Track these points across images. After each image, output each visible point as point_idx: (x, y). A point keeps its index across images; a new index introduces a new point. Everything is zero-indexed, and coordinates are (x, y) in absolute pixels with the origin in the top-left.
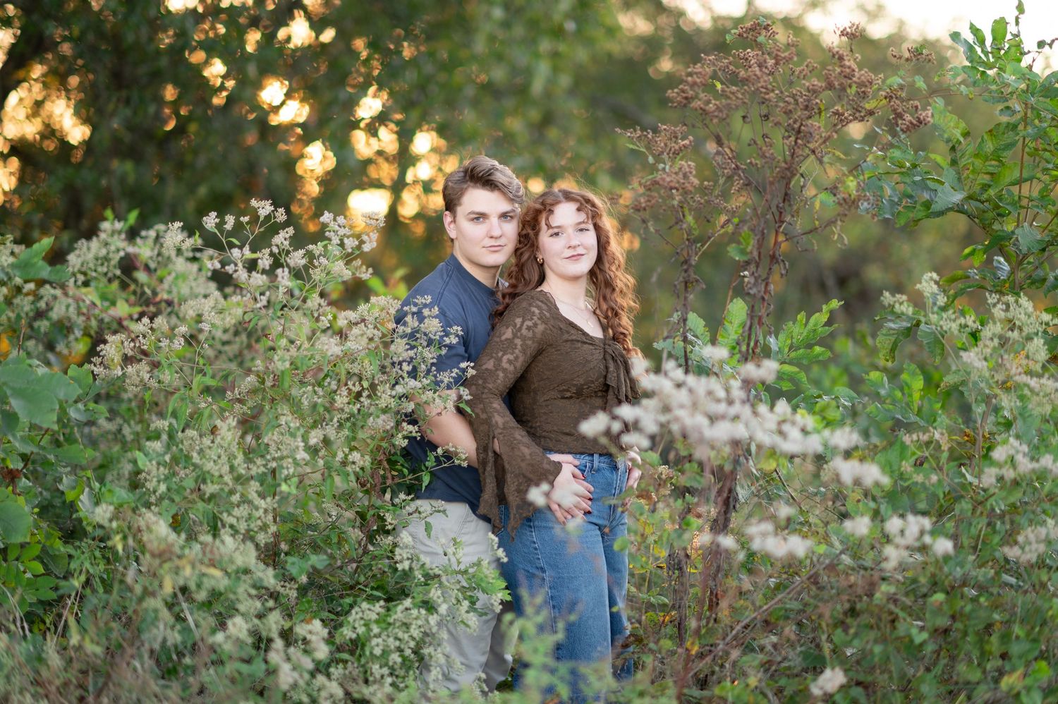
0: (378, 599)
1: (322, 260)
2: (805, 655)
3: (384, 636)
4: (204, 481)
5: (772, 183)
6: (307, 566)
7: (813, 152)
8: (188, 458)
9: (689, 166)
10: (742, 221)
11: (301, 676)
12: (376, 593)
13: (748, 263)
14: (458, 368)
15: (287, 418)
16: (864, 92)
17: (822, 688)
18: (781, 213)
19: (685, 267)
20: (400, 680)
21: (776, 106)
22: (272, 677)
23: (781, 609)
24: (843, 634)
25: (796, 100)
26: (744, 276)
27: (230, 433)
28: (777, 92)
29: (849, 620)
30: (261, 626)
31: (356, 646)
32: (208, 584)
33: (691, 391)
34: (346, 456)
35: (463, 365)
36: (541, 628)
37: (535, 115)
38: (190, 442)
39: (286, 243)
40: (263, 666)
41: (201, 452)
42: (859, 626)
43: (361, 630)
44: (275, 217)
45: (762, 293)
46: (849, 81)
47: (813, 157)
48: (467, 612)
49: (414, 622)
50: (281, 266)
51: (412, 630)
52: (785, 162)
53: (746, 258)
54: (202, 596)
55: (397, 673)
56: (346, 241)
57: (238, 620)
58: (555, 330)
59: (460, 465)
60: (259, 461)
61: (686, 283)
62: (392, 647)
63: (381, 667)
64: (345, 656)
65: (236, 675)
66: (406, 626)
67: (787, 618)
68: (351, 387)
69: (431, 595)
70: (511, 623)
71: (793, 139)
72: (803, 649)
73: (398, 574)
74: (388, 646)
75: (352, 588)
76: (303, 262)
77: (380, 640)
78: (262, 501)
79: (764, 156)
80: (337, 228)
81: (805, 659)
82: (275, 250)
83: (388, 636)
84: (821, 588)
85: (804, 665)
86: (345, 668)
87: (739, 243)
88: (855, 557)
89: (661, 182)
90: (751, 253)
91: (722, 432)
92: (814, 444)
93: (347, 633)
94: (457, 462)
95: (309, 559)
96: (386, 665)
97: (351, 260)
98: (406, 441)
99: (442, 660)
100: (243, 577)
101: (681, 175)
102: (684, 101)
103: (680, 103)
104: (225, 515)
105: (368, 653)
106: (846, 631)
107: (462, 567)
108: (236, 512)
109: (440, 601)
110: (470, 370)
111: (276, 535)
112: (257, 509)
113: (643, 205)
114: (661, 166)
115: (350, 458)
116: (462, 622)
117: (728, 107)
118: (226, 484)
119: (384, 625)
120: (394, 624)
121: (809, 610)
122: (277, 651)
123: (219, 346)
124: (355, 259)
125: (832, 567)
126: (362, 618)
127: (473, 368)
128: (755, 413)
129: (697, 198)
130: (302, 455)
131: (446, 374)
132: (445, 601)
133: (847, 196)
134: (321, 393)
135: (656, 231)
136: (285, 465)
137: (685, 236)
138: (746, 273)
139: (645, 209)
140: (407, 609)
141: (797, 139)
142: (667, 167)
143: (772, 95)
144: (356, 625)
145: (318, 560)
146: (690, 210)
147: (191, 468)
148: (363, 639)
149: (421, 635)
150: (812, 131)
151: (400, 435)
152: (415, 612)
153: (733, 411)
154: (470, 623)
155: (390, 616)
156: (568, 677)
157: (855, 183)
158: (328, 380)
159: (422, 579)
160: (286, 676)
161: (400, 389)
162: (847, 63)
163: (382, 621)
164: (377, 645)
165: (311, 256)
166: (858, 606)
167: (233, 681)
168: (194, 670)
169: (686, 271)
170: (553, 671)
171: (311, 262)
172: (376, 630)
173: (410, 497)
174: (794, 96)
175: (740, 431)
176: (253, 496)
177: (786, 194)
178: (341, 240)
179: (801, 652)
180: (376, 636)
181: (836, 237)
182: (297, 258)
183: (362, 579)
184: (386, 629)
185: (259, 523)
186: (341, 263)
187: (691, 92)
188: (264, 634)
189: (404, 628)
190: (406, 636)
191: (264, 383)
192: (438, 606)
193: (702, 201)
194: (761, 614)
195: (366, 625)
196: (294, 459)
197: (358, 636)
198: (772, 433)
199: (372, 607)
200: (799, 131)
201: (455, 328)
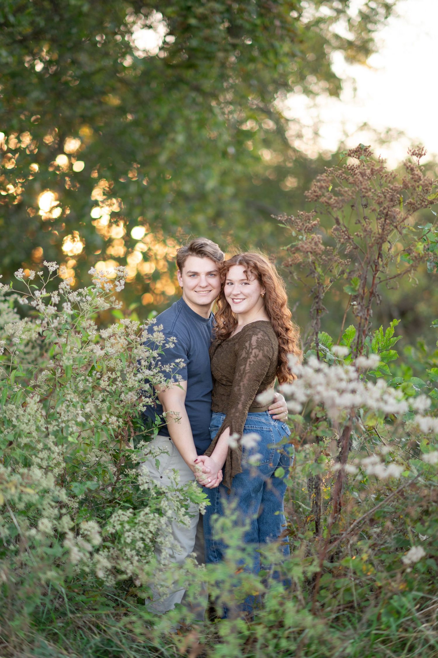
0: (128, 508)
1: (88, 298)
2: (398, 540)
3: (132, 531)
4: (20, 436)
5: (371, 247)
6: (84, 488)
7: (396, 227)
8: (10, 421)
9: (318, 238)
11: (84, 554)
12: (127, 505)
13: (356, 297)
14: (175, 363)
15: (71, 396)
16: (427, 190)
17: (410, 559)
18: (376, 266)
19: (317, 300)
20: (143, 558)
21: (373, 199)
22: (66, 556)
23: (381, 512)
24: (421, 526)
25: (385, 196)
26: (354, 305)
27: (36, 406)
28: (373, 190)
29: (424, 518)
30: (58, 525)
31: (115, 538)
32: (25, 498)
33: (326, 375)
34: (108, 419)
35: (177, 361)
36: (236, 523)
37: (211, 212)
38: (11, 412)
39: (69, 287)
40: (60, 550)
41: (17, 417)
42: (431, 521)
43: (118, 527)
44: (59, 272)
45: (365, 315)
46: (417, 184)
47: (395, 230)
48: (184, 515)
49: (151, 522)
50: (65, 301)
51: (150, 527)
52: (379, 234)
53: (355, 294)
54: (21, 506)
55: (141, 554)
56: (105, 286)
57: (45, 521)
60: (54, 423)
61: (317, 310)
62: (138, 538)
63: (131, 551)
64: (108, 544)
65: (44, 555)
66: (146, 524)
67: (384, 517)
68: (110, 375)
69: (162, 505)
70: (216, 520)
71: (383, 219)
72: (396, 536)
73: (139, 492)
74: (135, 537)
75: (110, 502)
76: (77, 299)
77: (130, 534)
78: (56, 448)
79: (365, 231)
80: (99, 277)
81: (397, 542)
82: (61, 291)
83: (135, 531)
84: (406, 498)
85: (397, 546)
86: (109, 552)
87: (351, 284)
88: (427, 479)
89: (301, 248)
90: (358, 290)
91: (347, 400)
93: (110, 529)
95: (86, 484)
96: (135, 549)
97: (109, 297)
98: (145, 408)
100: (47, 495)
101: (313, 244)
102: (316, 198)
103: (312, 199)
104: (34, 457)
105: (122, 542)
106: (423, 524)
107: (179, 487)
108: (41, 455)
109: (167, 508)
111: (65, 469)
112: (53, 453)
113: (290, 263)
114: (300, 237)
115: (110, 420)
116: (181, 521)
117: (343, 201)
118: (34, 437)
119: (132, 524)
120: (139, 523)
121: (399, 512)
122: (69, 539)
123: (23, 356)
124: (111, 296)
125: (413, 485)
126: (119, 520)
128: (366, 389)
129: (324, 257)
130: (81, 419)
131: (167, 366)
132: (170, 509)
133: (416, 255)
134: (91, 380)
135: (299, 279)
136: (70, 425)
137: (317, 281)
138: (355, 303)
139: (291, 265)
140: (146, 514)
141: (385, 219)
142: (304, 238)
143: (370, 193)
144: (115, 525)
145: (91, 485)
146: (319, 264)
147: (11, 428)
148: (119, 533)
149: (155, 530)
150: (395, 214)
151: (141, 404)
152: (151, 516)
153: (352, 386)
154: (186, 522)
155: (136, 518)
156: (253, 554)
157: (422, 246)
159: (155, 495)
160: (76, 555)
161: (140, 376)
162: (416, 172)
163: (132, 522)
164: (128, 537)
165: (81, 295)
166: (430, 509)
167: (42, 559)
168: (17, 553)
169: (317, 303)
170: (243, 550)
171: (81, 299)
172: (127, 527)
174: (383, 193)
175: (357, 399)
176: (51, 445)
177: (379, 254)
179: (394, 538)
180: (127, 531)
181: (411, 280)
182: (74, 296)
183: (117, 496)
184: (134, 526)
185: (55, 461)
186: (102, 299)
187: (320, 192)
188: (60, 530)
189: (145, 526)
190: (146, 531)
191: (55, 375)
192: (166, 512)
193: (326, 259)
194: (368, 515)
195: (121, 524)
196: (76, 421)
197: (116, 532)
198: (377, 400)
199: (125, 513)
200: (387, 215)
201: (172, 338)
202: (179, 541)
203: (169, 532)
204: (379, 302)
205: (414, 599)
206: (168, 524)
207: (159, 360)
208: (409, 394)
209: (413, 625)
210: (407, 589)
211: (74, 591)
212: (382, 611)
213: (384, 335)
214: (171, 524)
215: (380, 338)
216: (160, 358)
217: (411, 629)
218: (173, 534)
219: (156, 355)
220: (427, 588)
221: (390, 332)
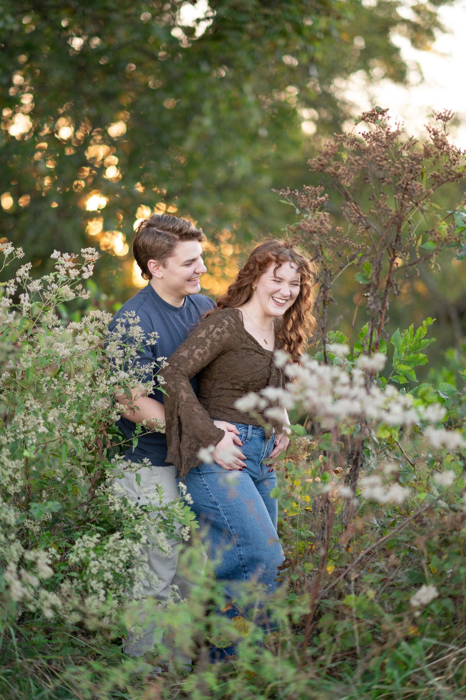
1: (54, 286)
2: (411, 575)
3: (99, 560)
6: (44, 509)
7: (416, 203)
9: (324, 215)
10: (365, 256)
13: (369, 286)
14: (156, 362)
15: (32, 403)
16: (454, 160)
17: (419, 600)
18: (394, 249)
19: (323, 290)
20: (112, 591)
21: (389, 171)
23: (394, 540)
24: (438, 559)
25: (403, 166)
26: (367, 297)
28: (390, 160)
29: (443, 549)
34: (75, 429)
35: (159, 359)
39: (27, 274)
42: (450, 553)
43: (83, 555)
44: (16, 255)
45: (380, 308)
49: (122, 549)
50: (24, 292)
51: (121, 555)
52: (396, 212)
53: (367, 283)
55: (110, 586)
56: (70, 271)
58: (237, 339)
59: (159, 433)
61: (324, 302)
62: (106, 567)
63: (98, 583)
64: (74, 574)
66: (117, 552)
67: (399, 547)
68: (77, 379)
69: (136, 529)
71: (401, 194)
72: (409, 569)
74: (102, 567)
76: (40, 288)
77: (96, 563)
78: (11, 463)
79: (380, 208)
80: (63, 262)
81: (410, 578)
82: (19, 280)
83: (103, 559)
84: (423, 525)
85: (410, 582)
87: (362, 271)
88: (448, 501)
89: (303, 227)
90: (371, 278)
92: (412, 417)
93: (73, 558)
94: (157, 430)
95: (47, 505)
96: (102, 580)
97: (75, 286)
99: (143, 577)
101: (318, 222)
102: (321, 168)
103: (317, 168)
105: (88, 572)
106: (440, 557)
107: (164, 505)
109: (142, 533)
110: (164, 363)
111: (23, 487)
114: (305, 216)
115: (78, 430)
119: (100, 552)
120: (108, 551)
122: (11, 572)
124: (78, 284)
125: (430, 510)
126: (84, 547)
127: (166, 361)
129: (331, 239)
130: (42, 429)
131: (147, 366)
132: (145, 534)
133: (440, 236)
134: (57, 383)
136: (30, 437)
137: (323, 267)
138: (368, 294)
140: (116, 540)
141: (404, 194)
142: (309, 217)
144: (79, 552)
145: (52, 506)
146: (325, 248)
148: (84, 562)
149: (128, 558)
150: (415, 188)
151: (115, 412)
152: (123, 542)
153: (353, 392)
154: (164, 548)
155: (104, 544)
157: (446, 226)
158: (62, 373)
160: (17, 591)
161: (113, 380)
163: (99, 549)
164: (95, 566)
165: (45, 284)
169: (324, 293)
170: (212, 588)
171: (45, 287)
172: (93, 555)
173: (122, 457)
177: (398, 236)
178: (67, 271)
179: (409, 572)
180: (93, 559)
181: (433, 266)
182: (36, 285)
184: (102, 554)
186: (67, 288)
187: (325, 161)
189: (116, 554)
190: (116, 560)
191: (15, 377)
192: (141, 537)
193: (335, 241)
194: (378, 545)
195: (87, 552)
196: (37, 432)
197: (81, 561)
198: (379, 408)
199: (91, 539)
200: (406, 189)
201: (153, 333)
202: (155, 572)
203: (144, 561)
204: (396, 293)
205: (425, 648)
206: (144, 551)
207: (138, 360)
208: (429, 400)
209: (423, 679)
210: (419, 634)
211: (32, 630)
212: (387, 661)
213: (414, 335)
214: (147, 552)
215: (409, 338)
216: (139, 357)
217: (421, 683)
218: (149, 563)
219: (134, 354)
220: (441, 634)
221: (421, 332)
